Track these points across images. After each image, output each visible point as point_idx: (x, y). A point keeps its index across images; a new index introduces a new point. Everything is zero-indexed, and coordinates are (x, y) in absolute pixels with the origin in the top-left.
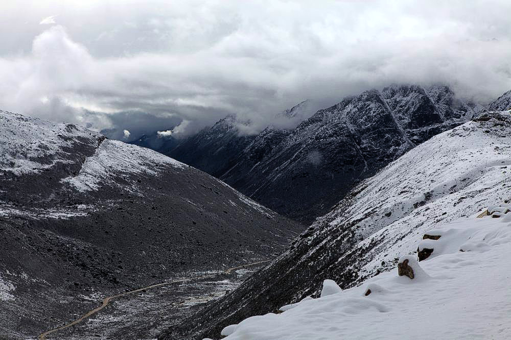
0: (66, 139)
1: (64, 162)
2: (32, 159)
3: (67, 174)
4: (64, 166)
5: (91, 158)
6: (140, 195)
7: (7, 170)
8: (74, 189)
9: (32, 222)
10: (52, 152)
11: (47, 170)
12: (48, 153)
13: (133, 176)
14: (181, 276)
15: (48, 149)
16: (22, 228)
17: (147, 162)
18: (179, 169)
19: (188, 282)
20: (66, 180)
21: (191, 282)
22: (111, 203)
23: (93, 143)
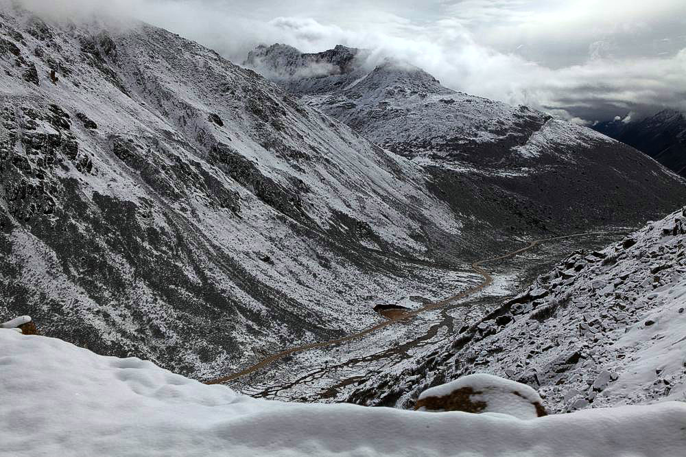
0: (519, 117)
1: (515, 134)
2: (491, 132)
3: (516, 144)
4: (515, 137)
5: (537, 133)
6: (573, 162)
7: (471, 139)
8: (520, 155)
9: (484, 178)
10: (507, 127)
11: (502, 140)
12: (504, 127)
13: (569, 147)
14: (600, 229)
15: (504, 124)
16: (476, 182)
17: (583, 137)
18: (609, 144)
19: (605, 235)
20: (514, 148)
21: (608, 235)
22: (548, 167)
23: (540, 121)
